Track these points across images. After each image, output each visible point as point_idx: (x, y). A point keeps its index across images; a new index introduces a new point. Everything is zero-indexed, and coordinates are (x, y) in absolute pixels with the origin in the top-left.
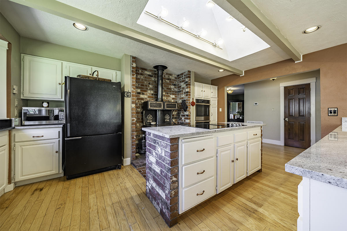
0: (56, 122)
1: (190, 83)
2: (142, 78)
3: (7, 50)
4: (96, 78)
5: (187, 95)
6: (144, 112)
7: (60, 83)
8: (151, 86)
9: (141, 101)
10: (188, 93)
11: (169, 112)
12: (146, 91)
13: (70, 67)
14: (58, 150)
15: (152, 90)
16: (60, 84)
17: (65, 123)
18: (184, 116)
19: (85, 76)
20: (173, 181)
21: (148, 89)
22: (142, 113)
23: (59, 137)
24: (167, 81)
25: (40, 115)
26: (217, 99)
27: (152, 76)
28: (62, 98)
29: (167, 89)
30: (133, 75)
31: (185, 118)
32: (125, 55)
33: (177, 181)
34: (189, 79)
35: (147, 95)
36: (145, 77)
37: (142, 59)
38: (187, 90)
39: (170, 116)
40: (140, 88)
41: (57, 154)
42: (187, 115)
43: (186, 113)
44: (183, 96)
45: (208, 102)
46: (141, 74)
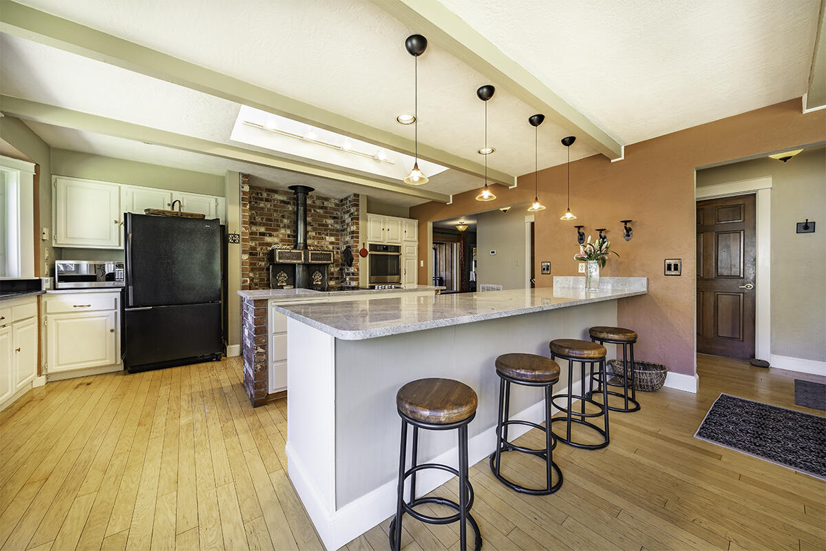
0: (111, 284)
1: (358, 215)
2: (269, 206)
3: (34, 175)
4: (177, 212)
5: (352, 238)
6: (271, 266)
7: (117, 220)
8: (285, 221)
9: (267, 249)
10: (355, 235)
11: (322, 268)
12: (276, 230)
13: (133, 194)
14: (114, 328)
15: (289, 227)
16: (116, 222)
17: (124, 285)
18: (348, 274)
19: (157, 210)
20: (258, 352)
21: (281, 226)
22: (268, 269)
23: (116, 308)
24: (318, 211)
25: (78, 273)
26: (417, 243)
27: (288, 203)
28: (120, 245)
29: (319, 225)
30: (244, 205)
31: (351, 279)
32: (230, 172)
33: (266, 353)
34: (355, 208)
35: (277, 236)
36: (275, 206)
37: (263, 177)
38: (354, 228)
39: (324, 276)
40: (264, 225)
41: (113, 334)
42: (353, 274)
43: (352, 270)
44: (348, 238)
45: (397, 249)
46: (267, 200)
